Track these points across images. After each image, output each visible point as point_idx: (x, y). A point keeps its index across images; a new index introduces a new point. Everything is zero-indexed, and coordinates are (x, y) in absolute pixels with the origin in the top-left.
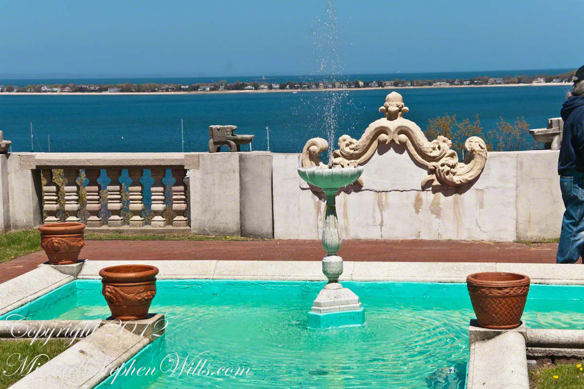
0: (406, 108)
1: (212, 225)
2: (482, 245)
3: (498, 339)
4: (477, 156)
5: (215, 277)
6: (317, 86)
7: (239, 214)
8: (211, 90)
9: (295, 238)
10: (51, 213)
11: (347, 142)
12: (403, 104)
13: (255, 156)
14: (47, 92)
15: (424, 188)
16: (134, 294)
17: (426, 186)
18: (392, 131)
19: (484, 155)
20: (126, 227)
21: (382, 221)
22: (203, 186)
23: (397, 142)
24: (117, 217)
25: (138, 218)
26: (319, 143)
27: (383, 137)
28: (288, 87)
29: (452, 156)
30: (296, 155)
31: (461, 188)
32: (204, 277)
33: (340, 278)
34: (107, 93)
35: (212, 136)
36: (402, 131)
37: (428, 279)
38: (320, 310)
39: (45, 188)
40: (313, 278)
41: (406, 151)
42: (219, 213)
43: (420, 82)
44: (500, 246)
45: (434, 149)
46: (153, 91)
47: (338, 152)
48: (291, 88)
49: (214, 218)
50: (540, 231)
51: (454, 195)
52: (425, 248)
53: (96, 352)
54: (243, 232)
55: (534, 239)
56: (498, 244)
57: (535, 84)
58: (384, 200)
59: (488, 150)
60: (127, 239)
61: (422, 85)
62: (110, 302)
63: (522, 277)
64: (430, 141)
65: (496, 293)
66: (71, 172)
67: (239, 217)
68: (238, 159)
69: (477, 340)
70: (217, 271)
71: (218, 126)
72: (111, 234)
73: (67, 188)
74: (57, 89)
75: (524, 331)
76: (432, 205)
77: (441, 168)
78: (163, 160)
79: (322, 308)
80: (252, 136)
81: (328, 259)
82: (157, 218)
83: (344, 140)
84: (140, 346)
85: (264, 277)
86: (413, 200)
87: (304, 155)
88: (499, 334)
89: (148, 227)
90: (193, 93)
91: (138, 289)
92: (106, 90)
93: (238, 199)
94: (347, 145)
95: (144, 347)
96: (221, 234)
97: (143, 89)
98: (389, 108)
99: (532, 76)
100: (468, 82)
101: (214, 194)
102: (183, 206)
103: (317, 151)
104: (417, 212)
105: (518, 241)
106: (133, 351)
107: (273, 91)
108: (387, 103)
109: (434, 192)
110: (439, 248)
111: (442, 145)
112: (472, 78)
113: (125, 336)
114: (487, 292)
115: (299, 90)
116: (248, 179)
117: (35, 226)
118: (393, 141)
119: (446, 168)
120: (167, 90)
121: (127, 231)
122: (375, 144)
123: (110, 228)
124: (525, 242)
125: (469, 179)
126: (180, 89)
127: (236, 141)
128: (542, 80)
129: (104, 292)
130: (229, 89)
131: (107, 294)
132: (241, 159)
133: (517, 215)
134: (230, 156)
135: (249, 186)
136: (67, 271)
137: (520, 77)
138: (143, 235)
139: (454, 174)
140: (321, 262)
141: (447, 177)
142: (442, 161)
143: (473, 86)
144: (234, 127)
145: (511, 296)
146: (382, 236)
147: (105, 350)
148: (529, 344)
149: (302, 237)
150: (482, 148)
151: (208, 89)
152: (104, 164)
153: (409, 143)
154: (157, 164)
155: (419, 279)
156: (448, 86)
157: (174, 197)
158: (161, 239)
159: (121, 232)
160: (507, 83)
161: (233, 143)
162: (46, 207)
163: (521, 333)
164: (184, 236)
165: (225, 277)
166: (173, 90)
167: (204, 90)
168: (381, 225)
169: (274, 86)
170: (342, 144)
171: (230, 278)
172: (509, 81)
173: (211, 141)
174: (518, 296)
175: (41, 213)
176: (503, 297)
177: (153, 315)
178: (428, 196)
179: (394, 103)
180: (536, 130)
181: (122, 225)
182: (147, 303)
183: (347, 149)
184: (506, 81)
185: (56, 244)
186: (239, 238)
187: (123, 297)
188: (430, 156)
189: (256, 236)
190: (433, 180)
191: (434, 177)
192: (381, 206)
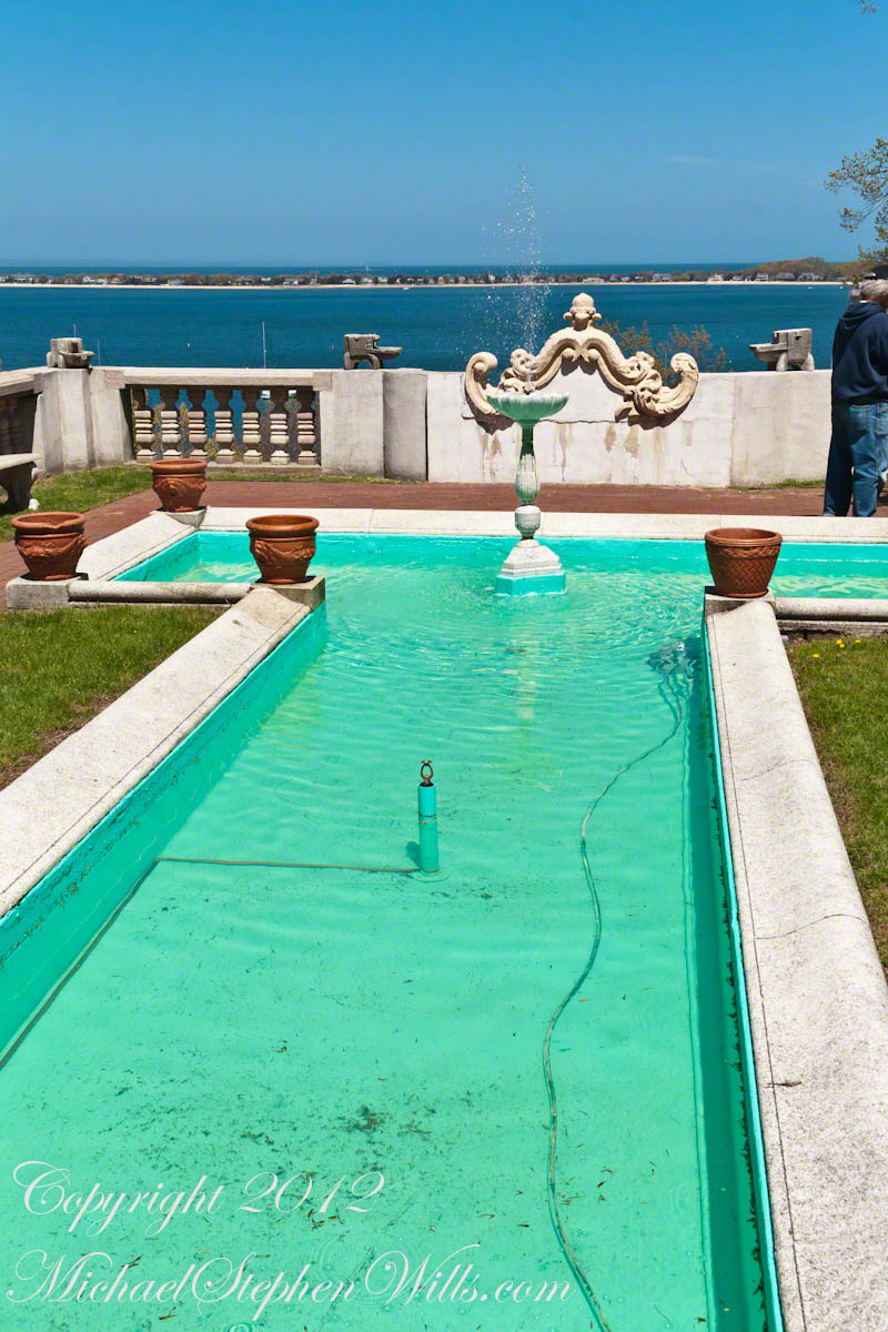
0: (599, 315)
1: (348, 463)
2: (688, 491)
3: (741, 609)
4: (686, 379)
5: (371, 530)
6: (436, 280)
7: (382, 450)
8: (300, 283)
9: (456, 481)
10: (146, 445)
11: (522, 358)
12: (594, 309)
13: (404, 375)
14: (89, 284)
15: (618, 419)
16: (289, 551)
17: (621, 415)
18: (581, 344)
19: (694, 377)
20: (238, 465)
21: (564, 461)
22: (337, 412)
23: (587, 360)
24: (227, 452)
25: (254, 453)
26: (487, 359)
27: (568, 352)
28: (398, 281)
29: (654, 377)
30: (457, 375)
31: (664, 419)
32: (358, 530)
33: (537, 533)
34: (167, 286)
35: (348, 348)
36: (593, 345)
37: (637, 535)
38: (512, 574)
39: (137, 413)
40: (494, 533)
41: (597, 371)
42: (357, 446)
43: (568, 277)
44: (712, 493)
45: (632, 368)
46: (227, 284)
47: (510, 371)
48: (403, 282)
49: (351, 455)
50: (759, 475)
51: (655, 428)
52: (618, 495)
53: (252, 623)
54: (387, 472)
55: (751, 485)
56: (708, 490)
57: (710, 282)
58: (567, 433)
59: (701, 370)
60: (243, 480)
61: (569, 281)
62: (260, 561)
63: (771, 534)
64: (627, 357)
65: (741, 553)
66: (170, 393)
67: (382, 454)
68: (381, 379)
69: (715, 612)
70: (374, 522)
71: (357, 336)
72: (222, 472)
73: (164, 414)
74: (102, 280)
75: (772, 600)
76: (627, 441)
77: (641, 394)
78: (285, 379)
79: (514, 571)
80: (398, 349)
81: (521, 510)
82: (277, 453)
83: (519, 356)
84: (301, 615)
85: (432, 531)
86: (604, 434)
87: (467, 375)
88: (742, 603)
89: (266, 465)
90: (277, 287)
91: (296, 546)
92: (165, 282)
93: (382, 430)
94: (523, 363)
95: (305, 617)
96: (360, 475)
97: (213, 281)
98: (577, 315)
99: (707, 271)
100: (627, 279)
101: (351, 424)
102: (311, 439)
103: (485, 370)
104: (609, 449)
105: (732, 487)
106: (294, 622)
107: (379, 286)
108: (574, 309)
109: (631, 423)
110: (637, 495)
111: (642, 363)
112: (633, 272)
113: (281, 604)
114: (731, 553)
115: (413, 286)
116: (395, 404)
117: (126, 461)
118: (581, 357)
119: (647, 394)
120: (243, 283)
121: (241, 469)
122: (558, 361)
123: (220, 466)
124: (740, 488)
125: (675, 408)
126: (260, 282)
127: (379, 355)
128: (720, 277)
129: (252, 549)
130: (323, 283)
131: (257, 551)
132: (386, 379)
133: (732, 455)
134: (371, 374)
135: (397, 414)
136: (186, 521)
137: (691, 272)
138: (262, 475)
139: (656, 401)
140: (513, 514)
141: (648, 405)
142: (641, 385)
143: (633, 283)
144: (377, 337)
145: (761, 558)
146: (563, 479)
147: (261, 621)
148: (780, 616)
149: (464, 480)
150: (692, 368)
151: (296, 282)
152: (211, 383)
153: (601, 360)
154: (278, 383)
155: (625, 534)
156: (602, 282)
157: (300, 427)
158: (286, 480)
159: (233, 470)
160: (676, 281)
161: (374, 357)
162: (139, 437)
163: (769, 602)
164: (312, 477)
165: (384, 530)
166: (251, 283)
167: (291, 283)
168: (564, 465)
169: (380, 279)
170: (515, 361)
171: (392, 531)
172: (678, 277)
173: (347, 354)
174: (768, 557)
175: (133, 446)
176: (751, 559)
177: (312, 578)
178: (623, 429)
179: (583, 308)
180: (758, 346)
181: (235, 460)
182: (305, 563)
183: (523, 368)
184: (675, 278)
185: (172, 487)
186: (383, 479)
187: (276, 556)
188: (627, 379)
189: (405, 478)
190: (630, 409)
191: (631, 404)
192: (563, 441)
